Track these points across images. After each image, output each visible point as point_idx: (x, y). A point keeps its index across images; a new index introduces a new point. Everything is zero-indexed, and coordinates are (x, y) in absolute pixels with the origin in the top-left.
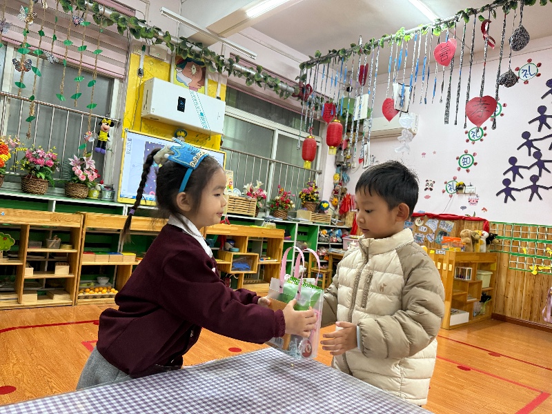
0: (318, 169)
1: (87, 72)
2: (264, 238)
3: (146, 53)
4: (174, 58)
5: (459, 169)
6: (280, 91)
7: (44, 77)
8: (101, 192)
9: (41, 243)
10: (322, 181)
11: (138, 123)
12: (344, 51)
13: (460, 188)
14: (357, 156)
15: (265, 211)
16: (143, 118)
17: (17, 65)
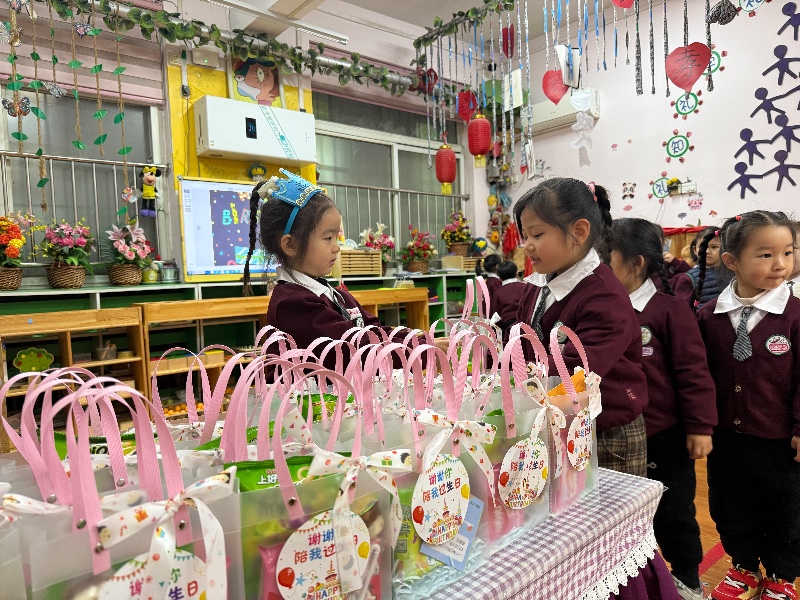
0: (463, 193)
1: (110, 103)
2: (401, 304)
3: (188, 61)
4: (230, 63)
5: (669, 160)
6: (390, 86)
7: (50, 120)
8: (159, 272)
9: (90, 354)
10: (473, 210)
11: (194, 164)
12: (475, 11)
13: (673, 188)
14: (516, 163)
15: (395, 266)
16: (200, 158)
17: (10, 108)
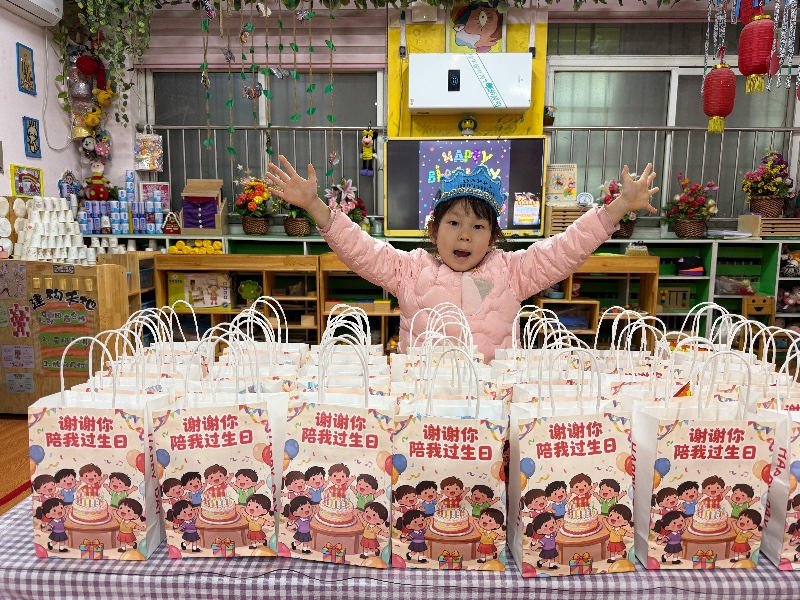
2: (632, 274)
3: (407, 21)
11: (408, 124)
15: (659, 226)
16: (413, 117)
17: (249, 93)
